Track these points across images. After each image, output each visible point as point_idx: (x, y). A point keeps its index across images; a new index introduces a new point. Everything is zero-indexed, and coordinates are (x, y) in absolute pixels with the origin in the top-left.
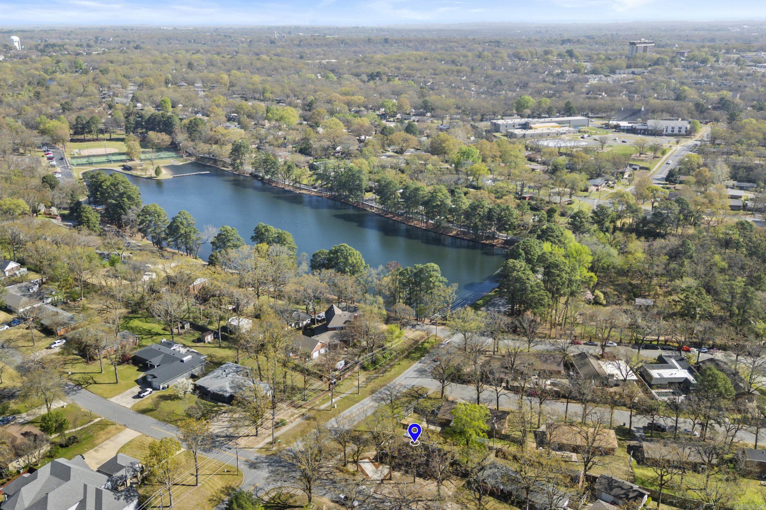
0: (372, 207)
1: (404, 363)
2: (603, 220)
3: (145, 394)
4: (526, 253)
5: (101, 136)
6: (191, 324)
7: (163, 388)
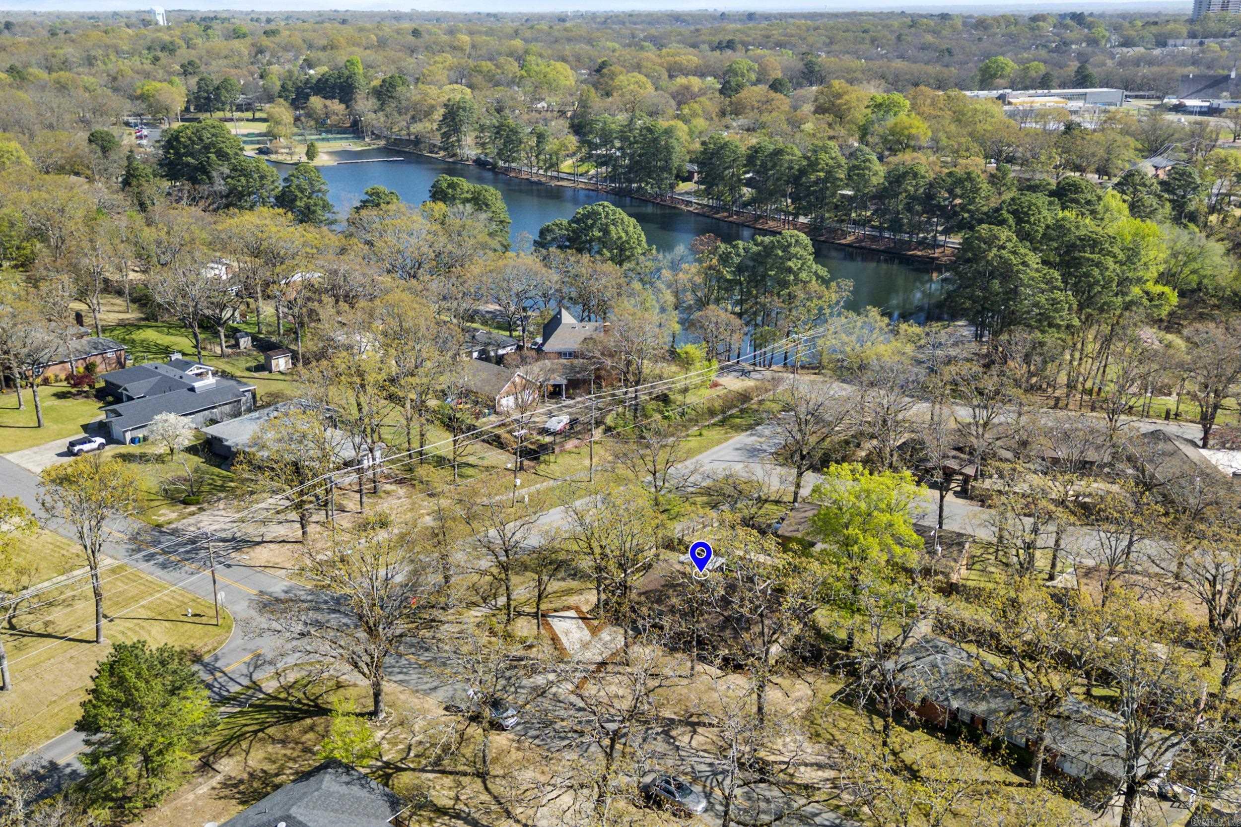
0: (689, 203)
1: (715, 434)
2: (1184, 197)
3: (87, 447)
4: (1019, 221)
5: (237, 115)
6: (254, 339)
7: (133, 441)
